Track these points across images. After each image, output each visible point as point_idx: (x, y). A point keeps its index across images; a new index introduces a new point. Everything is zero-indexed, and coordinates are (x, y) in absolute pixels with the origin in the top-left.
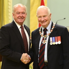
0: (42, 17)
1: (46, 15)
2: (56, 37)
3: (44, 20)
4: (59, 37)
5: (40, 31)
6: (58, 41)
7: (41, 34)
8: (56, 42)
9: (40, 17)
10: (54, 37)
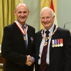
0: (46, 18)
1: (49, 16)
2: (58, 39)
3: (47, 21)
4: (61, 40)
5: (42, 32)
6: (60, 44)
7: (43, 36)
8: (58, 44)
9: (44, 18)
10: (56, 40)
